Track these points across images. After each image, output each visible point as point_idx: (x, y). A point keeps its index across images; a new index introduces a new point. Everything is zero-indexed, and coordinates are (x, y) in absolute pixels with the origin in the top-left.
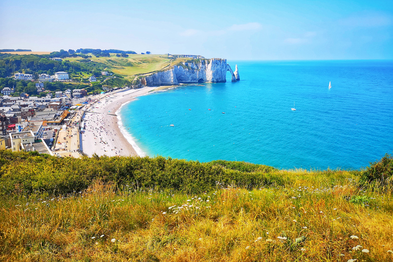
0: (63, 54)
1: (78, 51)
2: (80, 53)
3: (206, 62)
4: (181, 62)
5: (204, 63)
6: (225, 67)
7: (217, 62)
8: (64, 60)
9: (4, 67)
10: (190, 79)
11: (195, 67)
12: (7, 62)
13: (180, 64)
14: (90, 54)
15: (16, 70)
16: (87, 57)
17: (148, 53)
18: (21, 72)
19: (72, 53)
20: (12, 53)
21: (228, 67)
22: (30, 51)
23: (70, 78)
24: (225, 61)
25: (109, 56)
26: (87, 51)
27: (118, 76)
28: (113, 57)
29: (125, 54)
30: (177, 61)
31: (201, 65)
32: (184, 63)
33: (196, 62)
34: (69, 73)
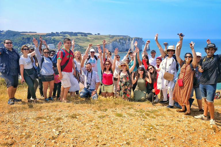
0: (53, 34)
1: (61, 33)
2: (61, 34)
3: (131, 39)
4: (117, 40)
5: (129, 40)
6: (141, 42)
7: (137, 39)
8: (52, 38)
9: (21, 41)
10: (121, 49)
11: (124, 42)
12: (23, 38)
13: (116, 41)
14: (67, 35)
15: (27, 43)
16: (65, 36)
17: (99, 34)
18: (30, 44)
19: (57, 34)
20: (26, 34)
21: (143, 42)
22: (36, 32)
23: (55, 48)
24: (141, 39)
25: (77, 35)
26: (65, 33)
27: (81, 47)
28: (79, 36)
29: (86, 35)
30: (114, 39)
31: (127, 41)
32: (118, 40)
33: (125, 40)
34: (55, 45)
